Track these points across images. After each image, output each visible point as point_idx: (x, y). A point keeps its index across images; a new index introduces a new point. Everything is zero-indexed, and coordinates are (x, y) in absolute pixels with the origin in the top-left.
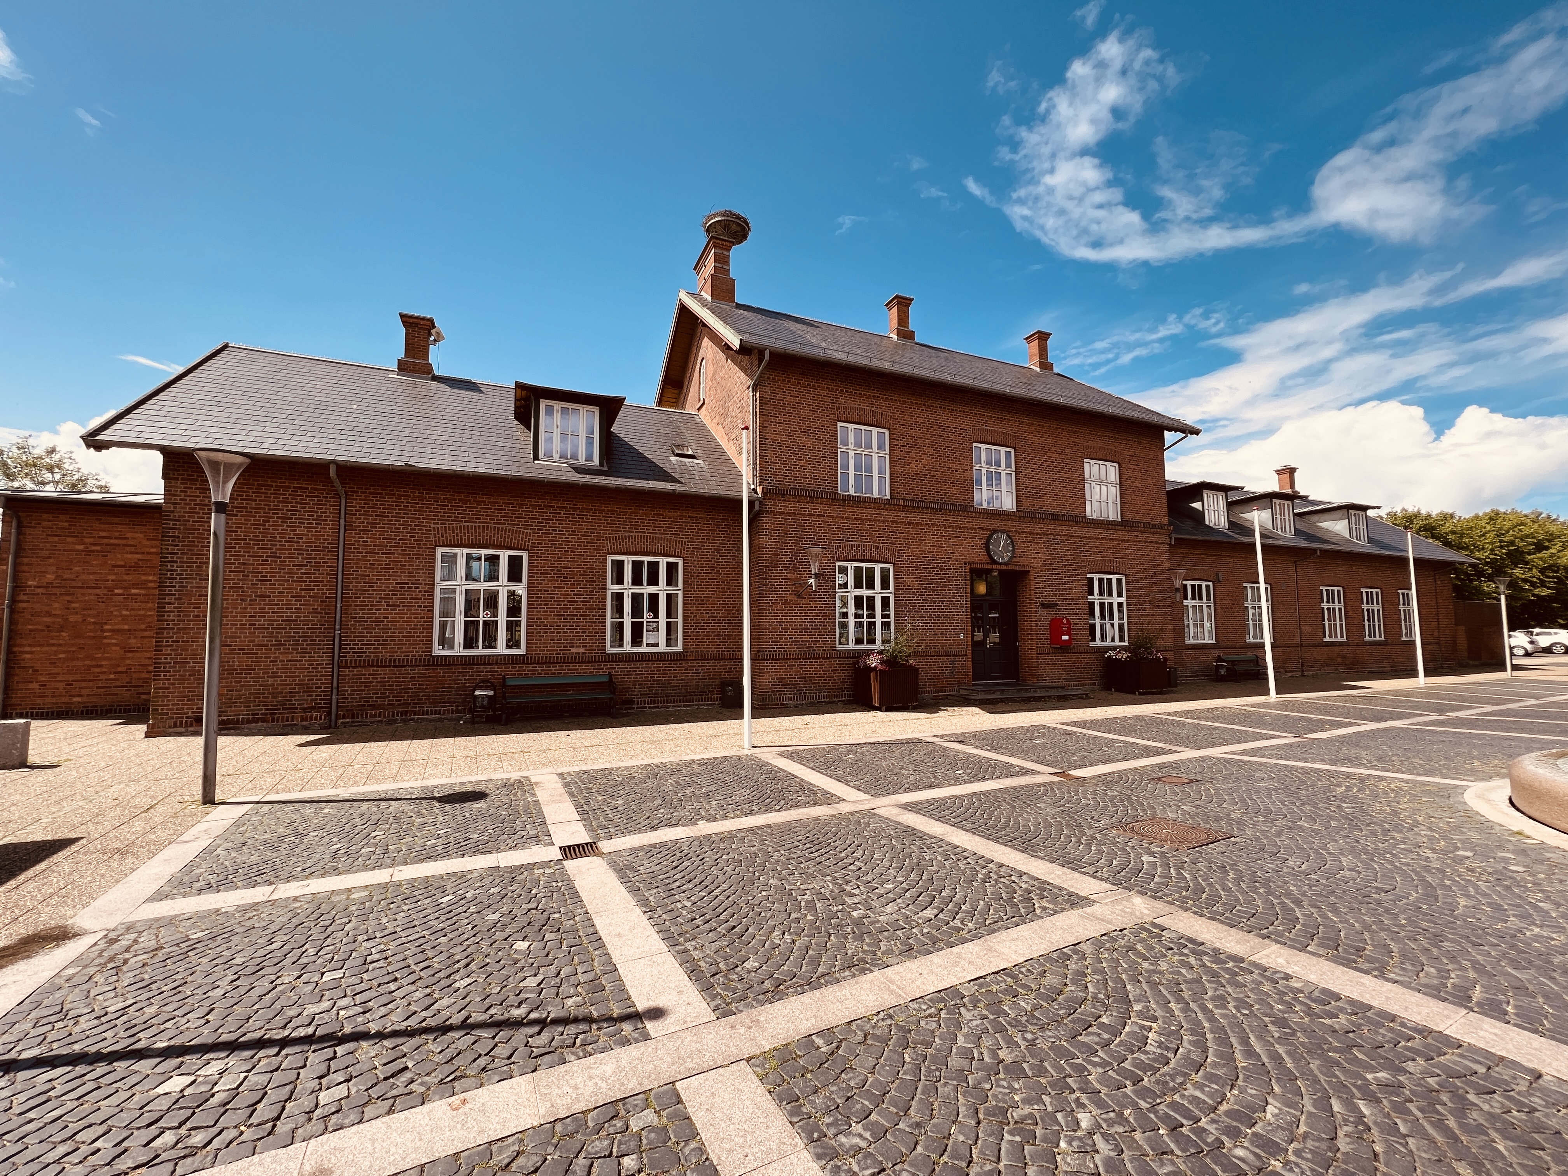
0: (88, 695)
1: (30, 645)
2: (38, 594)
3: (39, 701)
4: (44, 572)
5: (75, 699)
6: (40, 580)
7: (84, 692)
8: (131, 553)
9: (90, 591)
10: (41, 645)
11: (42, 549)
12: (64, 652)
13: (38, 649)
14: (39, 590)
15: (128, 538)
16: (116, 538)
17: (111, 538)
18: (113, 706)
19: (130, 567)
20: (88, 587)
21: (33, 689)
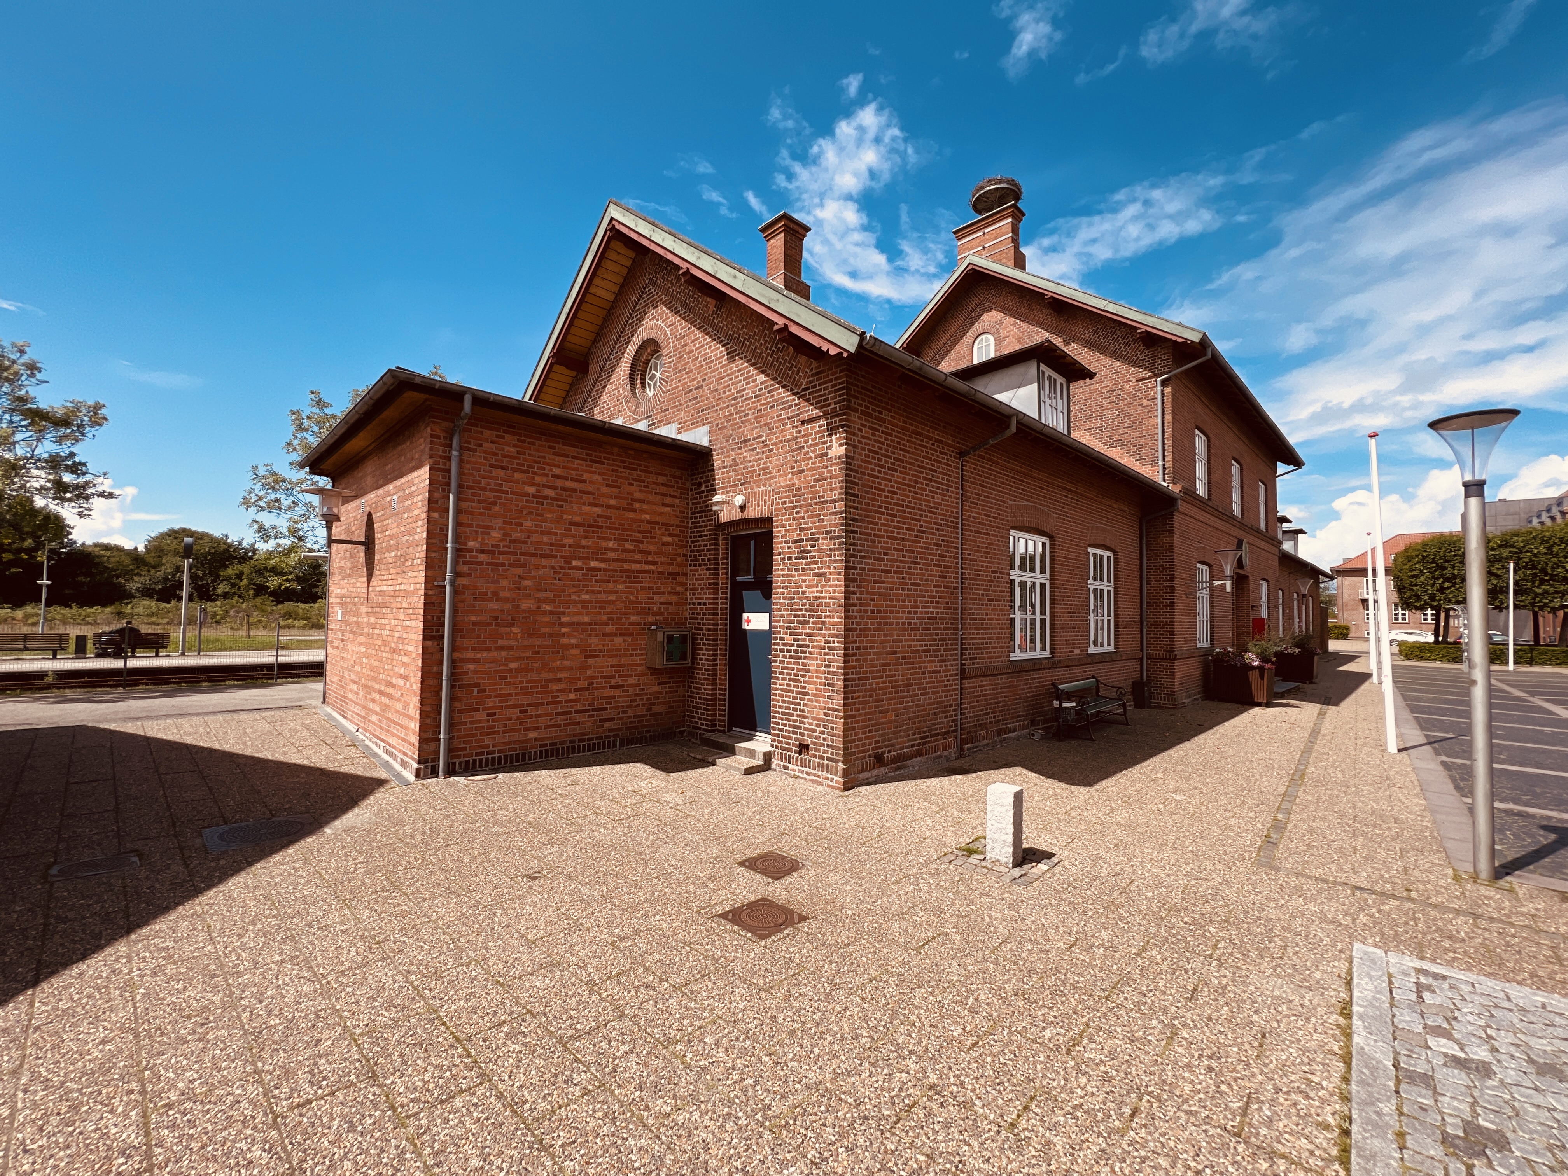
0: (546, 727)
1: (474, 649)
2: (481, 563)
3: (487, 741)
4: (488, 527)
5: (532, 735)
6: (483, 539)
7: (541, 722)
8: (590, 505)
9: (544, 561)
10: (488, 649)
11: (484, 489)
12: (518, 659)
13: (484, 654)
14: (482, 557)
15: (584, 481)
16: (572, 480)
17: (566, 478)
18: (574, 741)
19: (590, 526)
20: (542, 555)
21: (480, 722)
